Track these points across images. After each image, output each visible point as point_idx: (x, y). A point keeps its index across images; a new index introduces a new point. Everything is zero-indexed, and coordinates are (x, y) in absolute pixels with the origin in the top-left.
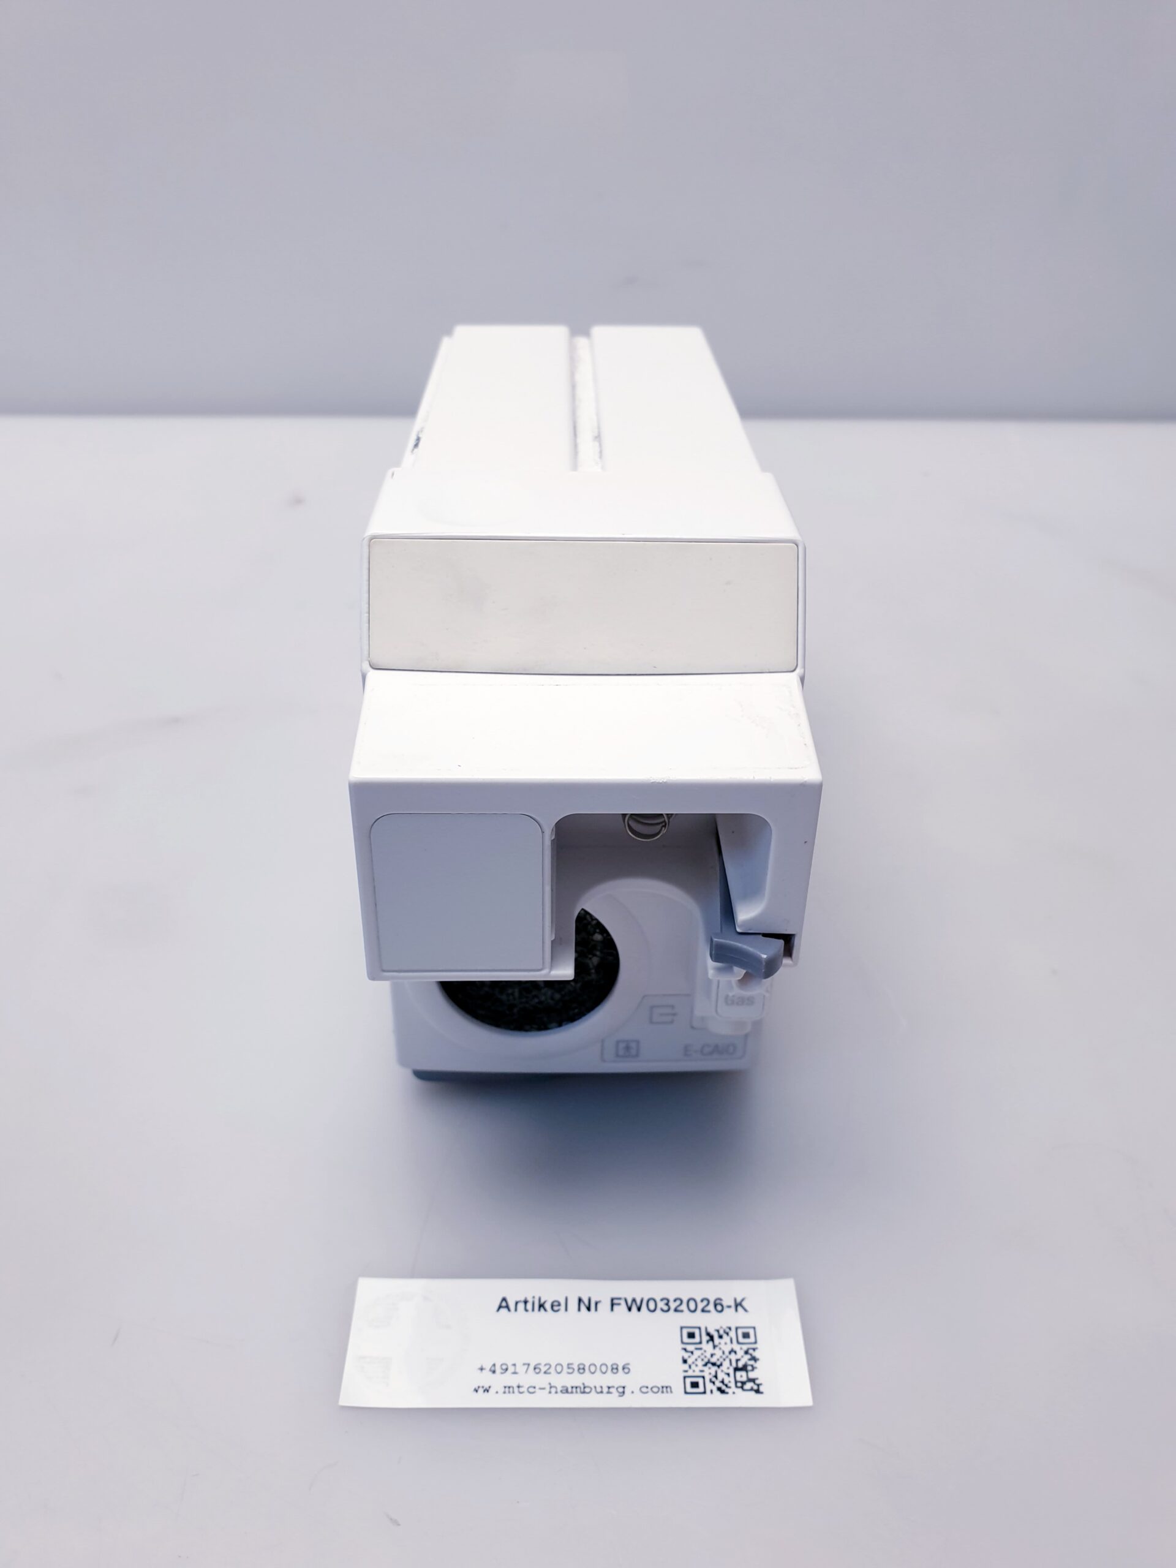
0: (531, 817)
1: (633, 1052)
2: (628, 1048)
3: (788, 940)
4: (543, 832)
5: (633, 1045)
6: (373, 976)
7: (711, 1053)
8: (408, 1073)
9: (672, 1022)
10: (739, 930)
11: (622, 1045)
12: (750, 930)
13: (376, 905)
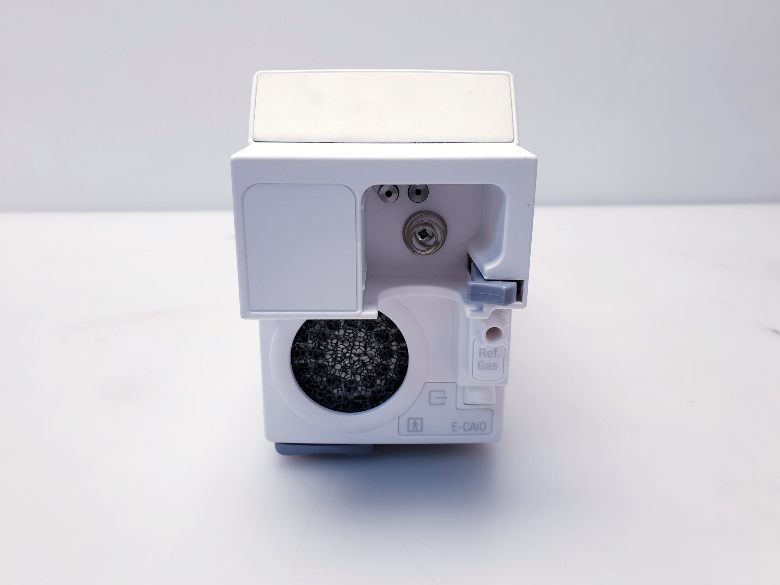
0: (348, 187)
1: (419, 427)
2: (415, 424)
3: (520, 283)
4: (356, 200)
5: (419, 422)
6: (244, 315)
7: (470, 429)
8: (272, 445)
9: (444, 404)
10: (486, 278)
11: (411, 422)
12: (493, 277)
13: (246, 257)
